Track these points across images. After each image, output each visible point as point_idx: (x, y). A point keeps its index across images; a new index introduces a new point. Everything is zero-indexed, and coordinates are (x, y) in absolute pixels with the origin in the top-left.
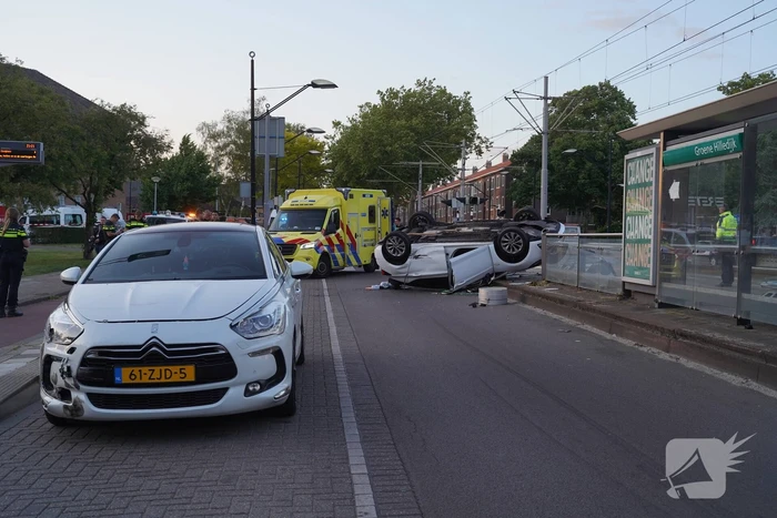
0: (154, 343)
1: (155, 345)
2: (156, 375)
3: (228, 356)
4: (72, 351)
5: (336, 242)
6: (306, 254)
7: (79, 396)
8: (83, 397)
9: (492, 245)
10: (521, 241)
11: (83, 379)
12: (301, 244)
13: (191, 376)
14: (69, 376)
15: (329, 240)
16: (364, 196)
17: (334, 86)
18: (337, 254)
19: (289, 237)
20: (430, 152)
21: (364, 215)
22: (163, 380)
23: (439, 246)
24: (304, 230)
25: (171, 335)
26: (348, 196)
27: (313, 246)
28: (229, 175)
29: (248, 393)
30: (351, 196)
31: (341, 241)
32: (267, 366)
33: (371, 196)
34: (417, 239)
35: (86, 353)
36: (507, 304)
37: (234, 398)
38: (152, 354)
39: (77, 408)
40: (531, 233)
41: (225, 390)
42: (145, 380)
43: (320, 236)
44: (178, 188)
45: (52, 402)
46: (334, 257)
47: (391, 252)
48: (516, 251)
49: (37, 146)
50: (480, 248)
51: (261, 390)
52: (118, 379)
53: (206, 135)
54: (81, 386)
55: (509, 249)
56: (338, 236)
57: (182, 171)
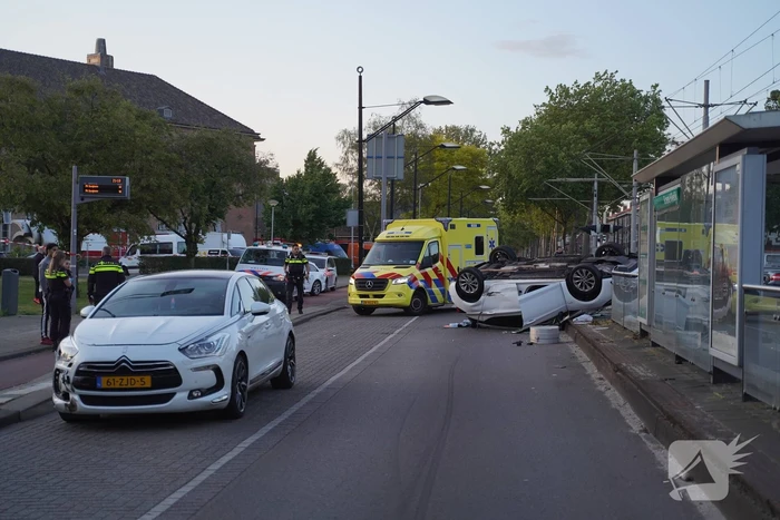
0: (124, 360)
1: (124, 361)
2: (125, 382)
3: (175, 370)
4: (70, 365)
5: (433, 276)
6: (398, 289)
7: (75, 397)
8: (76, 397)
9: (563, 282)
10: (593, 278)
11: (77, 385)
12: (393, 279)
13: (148, 385)
14: (68, 382)
15: (425, 275)
16: (469, 226)
17: (448, 102)
18: (435, 289)
19: (380, 271)
20: (594, 165)
21: (469, 247)
22: (129, 386)
23: (511, 283)
24: (398, 264)
25: (135, 355)
26: (448, 226)
27: (406, 280)
28: (374, 192)
29: (191, 396)
30: (453, 227)
31: (440, 276)
32: (209, 378)
33: (479, 226)
34: (492, 276)
35: (79, 366)
36: (559, 343)
37: (180, 400)
38: (121, 368)
39: (73, 405)
40: (606, 269)
41: (173, 394)
42: (117, 386)
43: (414, 271)
44: (302, 211)
45: (58, 401)
46: (432, 293)
47: (464, 289)
48: (589, 289)
49: (123, 181)
50: (551, 286)
51: (202, 396)
52: (99, 385)
53: (347, 145)
54: (76, 390)
55: (581, 286)
56: (436, 270)
57: (307, 192)
